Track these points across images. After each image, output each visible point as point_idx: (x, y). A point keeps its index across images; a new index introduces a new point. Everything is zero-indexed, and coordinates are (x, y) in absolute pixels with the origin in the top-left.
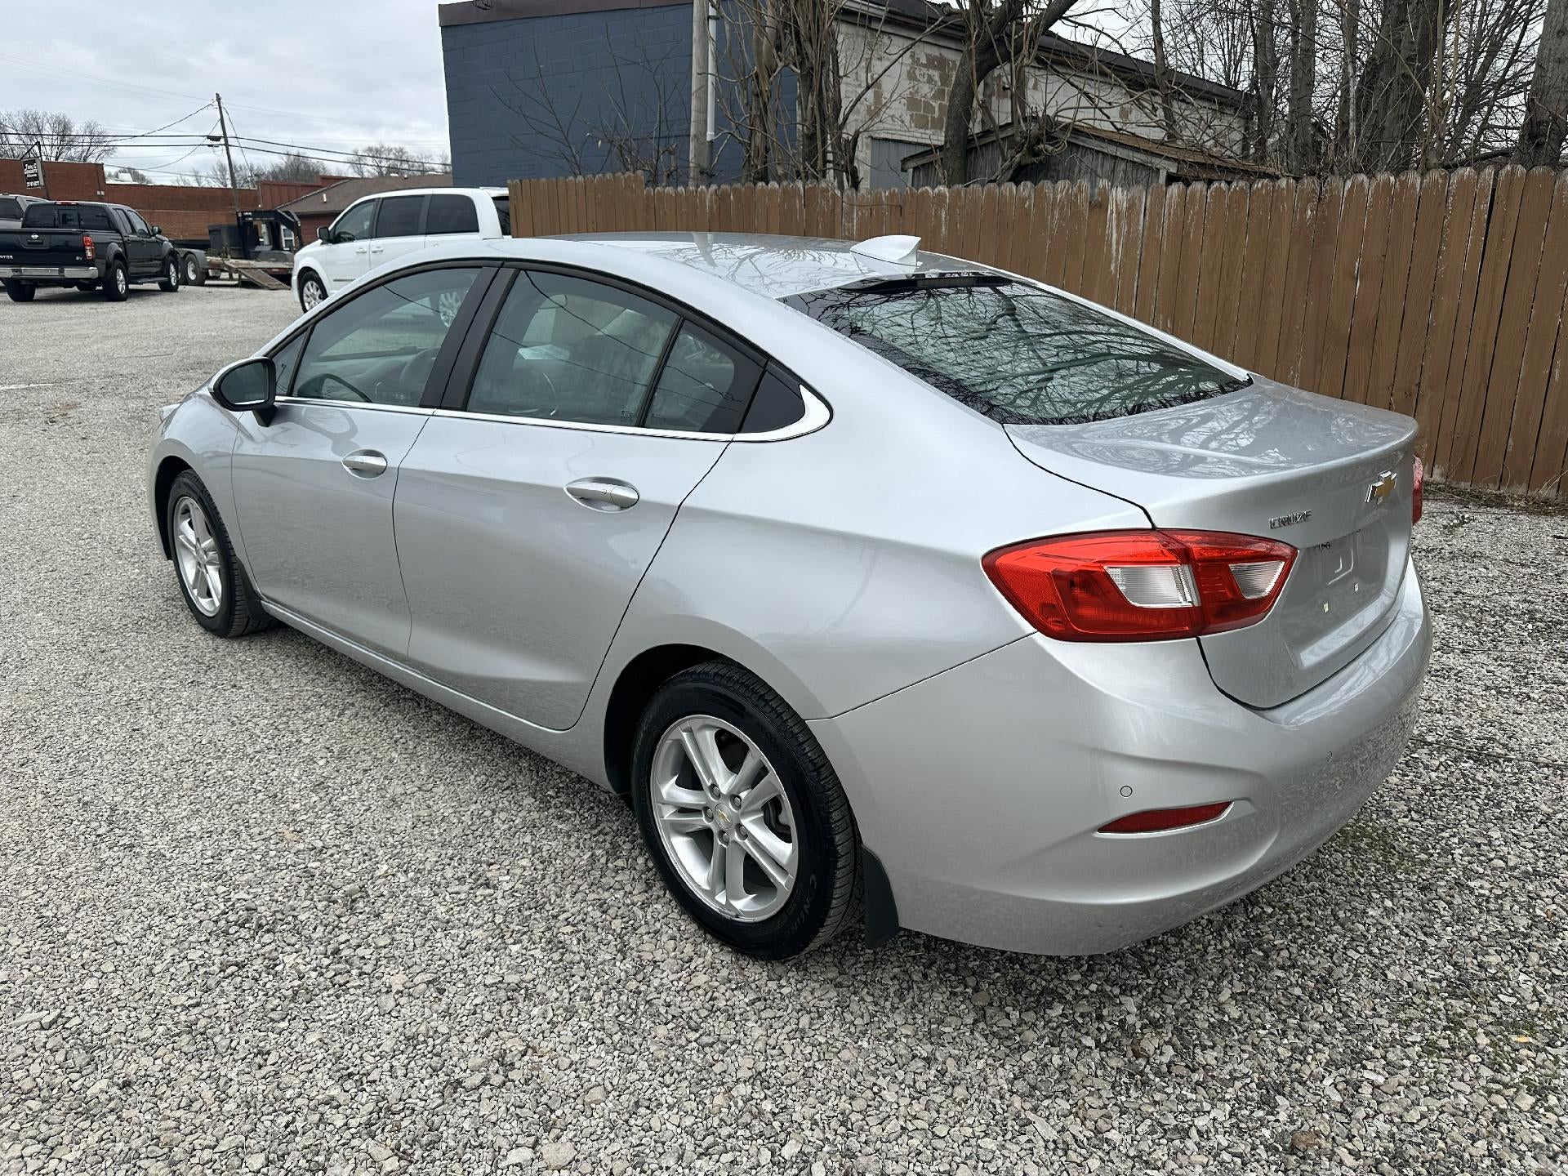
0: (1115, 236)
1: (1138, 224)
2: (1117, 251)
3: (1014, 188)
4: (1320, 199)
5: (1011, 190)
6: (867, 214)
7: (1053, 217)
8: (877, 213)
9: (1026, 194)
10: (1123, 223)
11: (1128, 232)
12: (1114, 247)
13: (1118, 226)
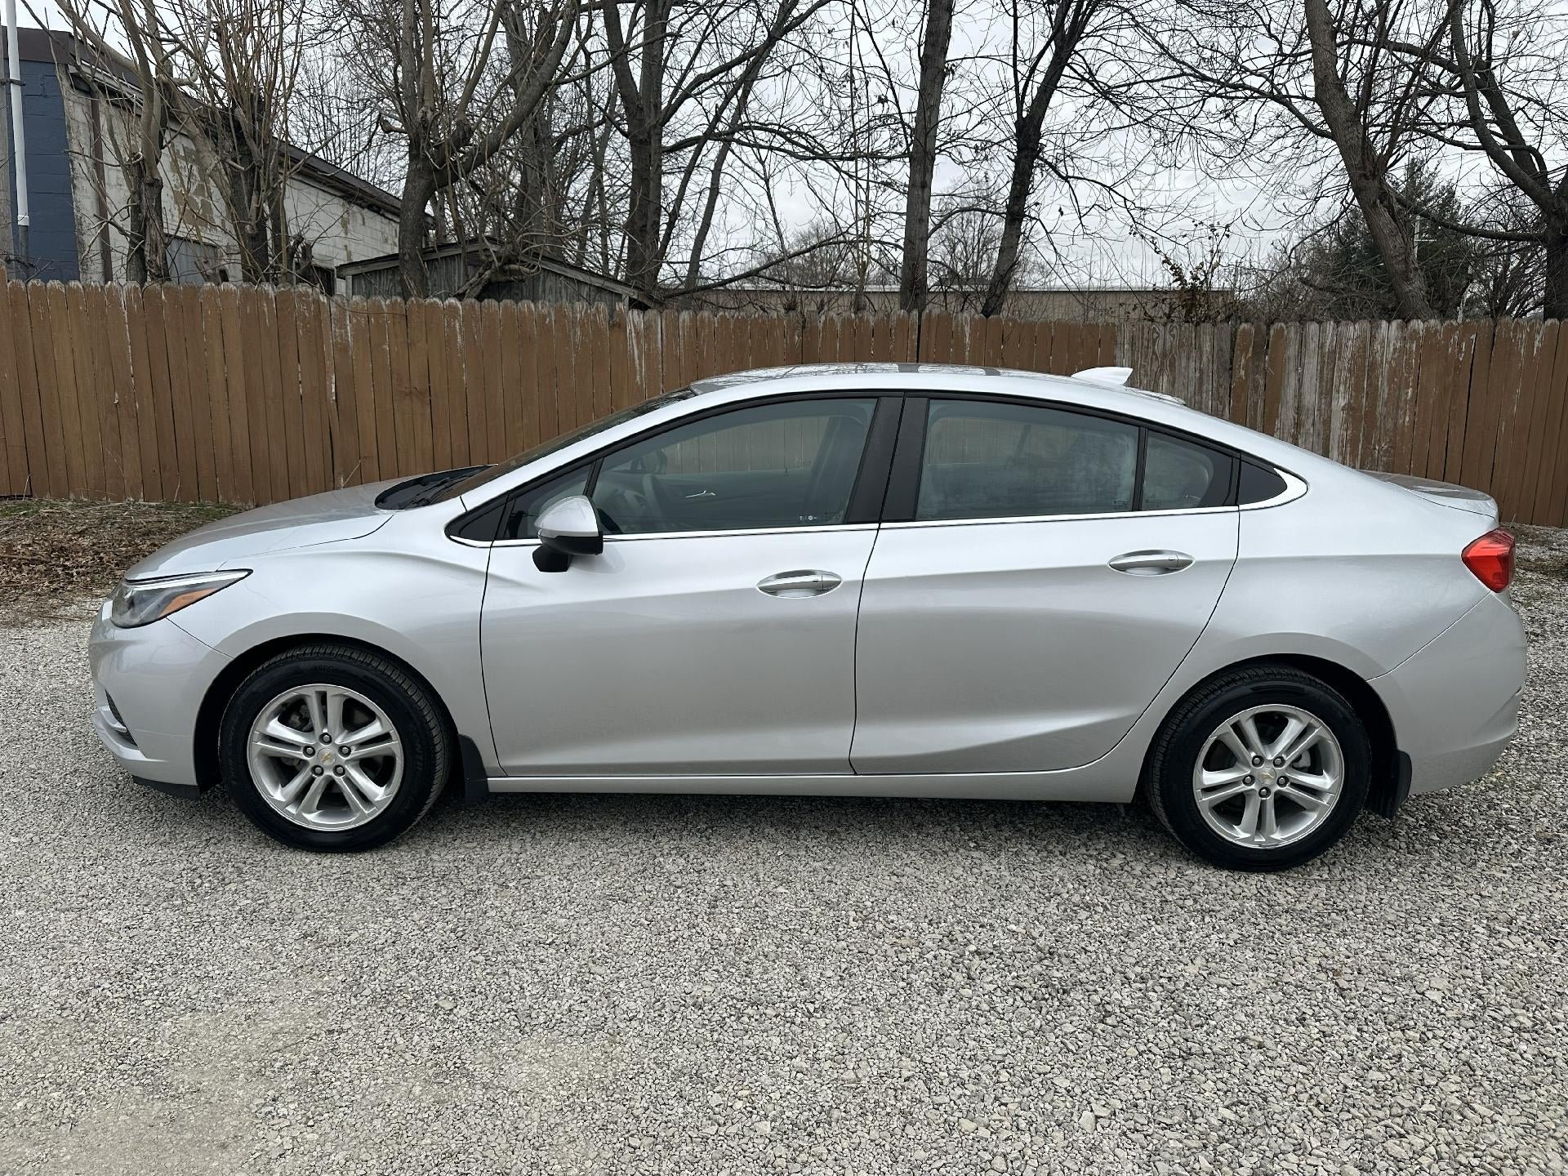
0: (636, 352)
1: (656, 342)
2: (640, 365)
3: (532, 305)
4: (804, 327)
5: (529, 307)
6: (363, 321)
7: (575, 333)
8: (377, 320)
9: (545, 311)
10: (642, 341)
11: (649, 349)
12: (637, 362)
13: (638, 343)
